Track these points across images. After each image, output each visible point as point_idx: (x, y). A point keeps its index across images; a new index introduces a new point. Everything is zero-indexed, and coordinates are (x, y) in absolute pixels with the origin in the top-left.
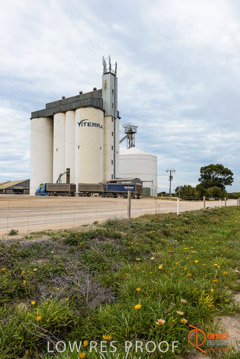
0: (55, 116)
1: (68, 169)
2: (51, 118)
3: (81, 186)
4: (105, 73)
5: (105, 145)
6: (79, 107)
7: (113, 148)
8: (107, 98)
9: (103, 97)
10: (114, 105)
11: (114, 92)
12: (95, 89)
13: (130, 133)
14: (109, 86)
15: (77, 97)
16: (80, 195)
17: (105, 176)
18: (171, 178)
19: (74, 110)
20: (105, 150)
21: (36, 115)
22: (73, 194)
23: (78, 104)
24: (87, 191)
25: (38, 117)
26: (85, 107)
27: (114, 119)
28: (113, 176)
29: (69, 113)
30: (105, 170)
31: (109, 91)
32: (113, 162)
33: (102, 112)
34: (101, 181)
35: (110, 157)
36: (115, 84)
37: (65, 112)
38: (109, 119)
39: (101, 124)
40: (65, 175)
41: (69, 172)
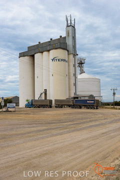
0: (35, 55)
1: (46, 90)
2: (33, 56)
3: (56, 101)
4: (68, 26)
5: (69, 73)
6: (52, 49)
7: (75, 75)
8: (69, 42)
9: (67, 42)
10: (74, 47)
11: (74, 38)
12: (61, 37)
13: (81, 64)
14: (70, 34)
15: (49, 42)
16: (56, 107)
17: (70, 93)
18: (114, 94)
19: (49, 51)
20: (69, 76)
21: (22, 55)
22: (51, 107)
23: (51, 47)
24: (60, 104)
25: (24, 56)
26: (56, 49)
27: (74, 56)
28: (75, 93)
29: (45, 53)
30: (69, 90)
31: (71, 38)
32: (75, 84)
33: (67, 52)
34: (68, 97)
35: (73, 81)
36: (75, 33)
37: (42, 52)
38: (71, 56)
39: (67, 59)
40: (44, 94)
41: (46, 92)
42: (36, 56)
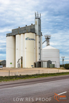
1: (22, 57)
2: (15, 36)
4: (36, 18)
5: (36, 47)
6: (26, 33)
7: (40, 48)
8: (37, 28)
9: (35, 28)
10: (40, 31)
11: (40, 26)
12: (32, 24)
14: (37, 23)
15: (25, 27)
17: (36, 59)
19: (24, 33)
20: (36, 49)
23: (25, 31)
25: (9, 36)
26: (28, 32)
27: (40, 36)
28: (40, 59)
29: (22, 35)
30: (36, 57)
32: (40, 54)
33: (35, 34)
35: (38, 52)
36: (40, 22)
37: (20, 34)
38: (38, 37)
39: (35, 39)
40: (21, 59)
41: (22, 58)
42: (17, 36)
